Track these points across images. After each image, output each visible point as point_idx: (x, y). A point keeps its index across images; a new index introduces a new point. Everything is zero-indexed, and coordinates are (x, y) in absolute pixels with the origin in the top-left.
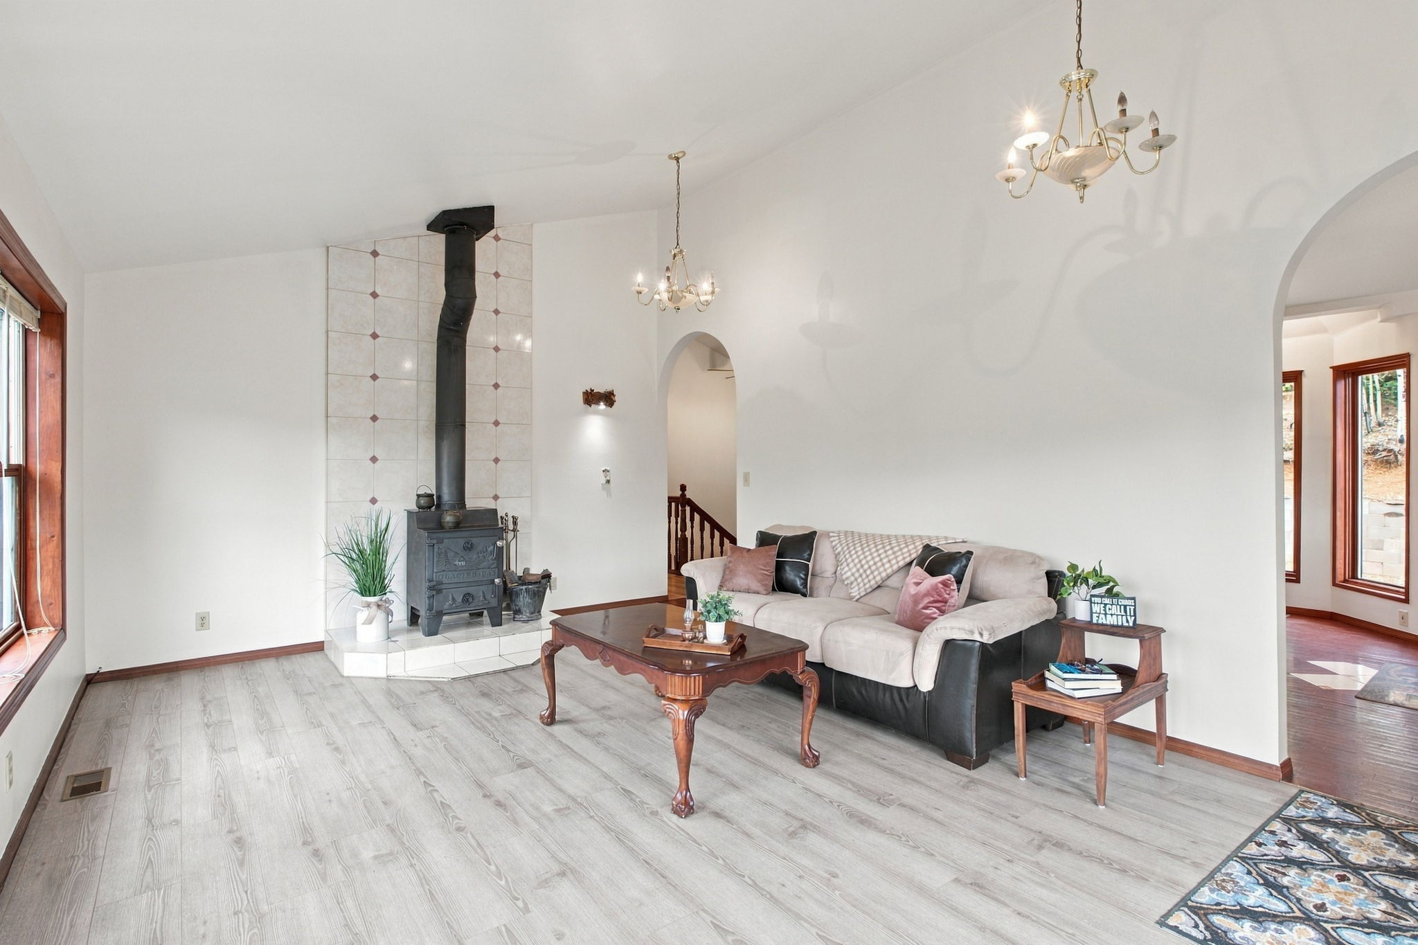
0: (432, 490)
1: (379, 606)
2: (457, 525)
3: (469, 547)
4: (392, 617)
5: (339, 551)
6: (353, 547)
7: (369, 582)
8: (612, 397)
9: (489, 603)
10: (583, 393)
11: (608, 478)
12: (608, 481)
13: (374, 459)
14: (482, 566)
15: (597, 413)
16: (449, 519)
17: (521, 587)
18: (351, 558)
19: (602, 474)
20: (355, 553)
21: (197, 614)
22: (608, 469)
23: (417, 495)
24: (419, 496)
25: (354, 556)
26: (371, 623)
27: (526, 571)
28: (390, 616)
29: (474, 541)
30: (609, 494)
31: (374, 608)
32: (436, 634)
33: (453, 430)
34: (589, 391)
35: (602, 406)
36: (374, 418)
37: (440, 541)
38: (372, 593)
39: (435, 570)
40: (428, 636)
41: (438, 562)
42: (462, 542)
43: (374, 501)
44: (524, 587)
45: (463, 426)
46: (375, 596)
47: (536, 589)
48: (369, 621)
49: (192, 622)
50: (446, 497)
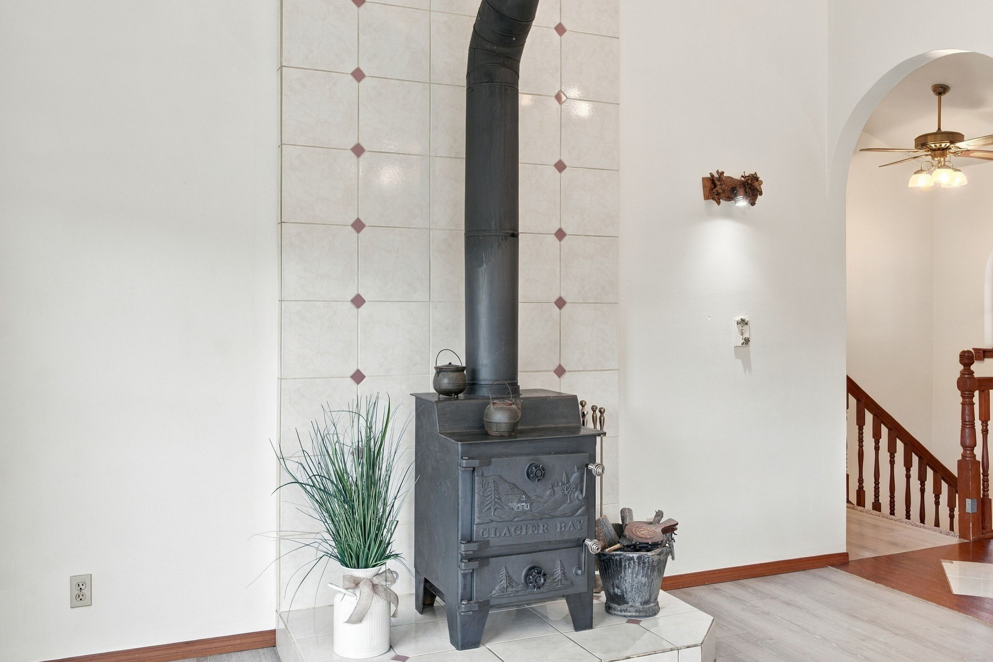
0: (460, 361)
1: (374, 587)
2: (514, 432)
3: (536, 473)
4: (397, 606)
5: (303, 478)
6: (328, 472)
7: (356, 541)
8: (756, 184)
9: (572, 584)
10: (704, 179)
11: (746, 335)
12: (747, 341)
13: (358, 301)
14: (558, 512)
15: (729, 215)
16: (499, 417)
17: (631, 555)
18: (324, 491)
19: (735, 328)
20: (332, 482)
21: (72, 578)
22: (747, 319)
23: (436, 368)
24: (440, 370)
25: (331, 488)
26: (360, 620)
27: (625, 513)
28: (392, 605)
29: (546, 460)
30: (747, 365)
31: (365, 589)
32: (475, 644)
33: (500, 245)
34: (716, 176)
35: (742, 202)
36: (358, 226)
37: (487, 461)
38: (362, 562)
39: (477, 521)
40: (462, 649)
41: (482, 504)
42: (523, 463)
43: (358, 377)
44: (635, 555)
45: (515, 236)
46: (366, 567)
47: (657, 558)
48: (357, 618)
49: (65, 593)
50: (486, 374)
